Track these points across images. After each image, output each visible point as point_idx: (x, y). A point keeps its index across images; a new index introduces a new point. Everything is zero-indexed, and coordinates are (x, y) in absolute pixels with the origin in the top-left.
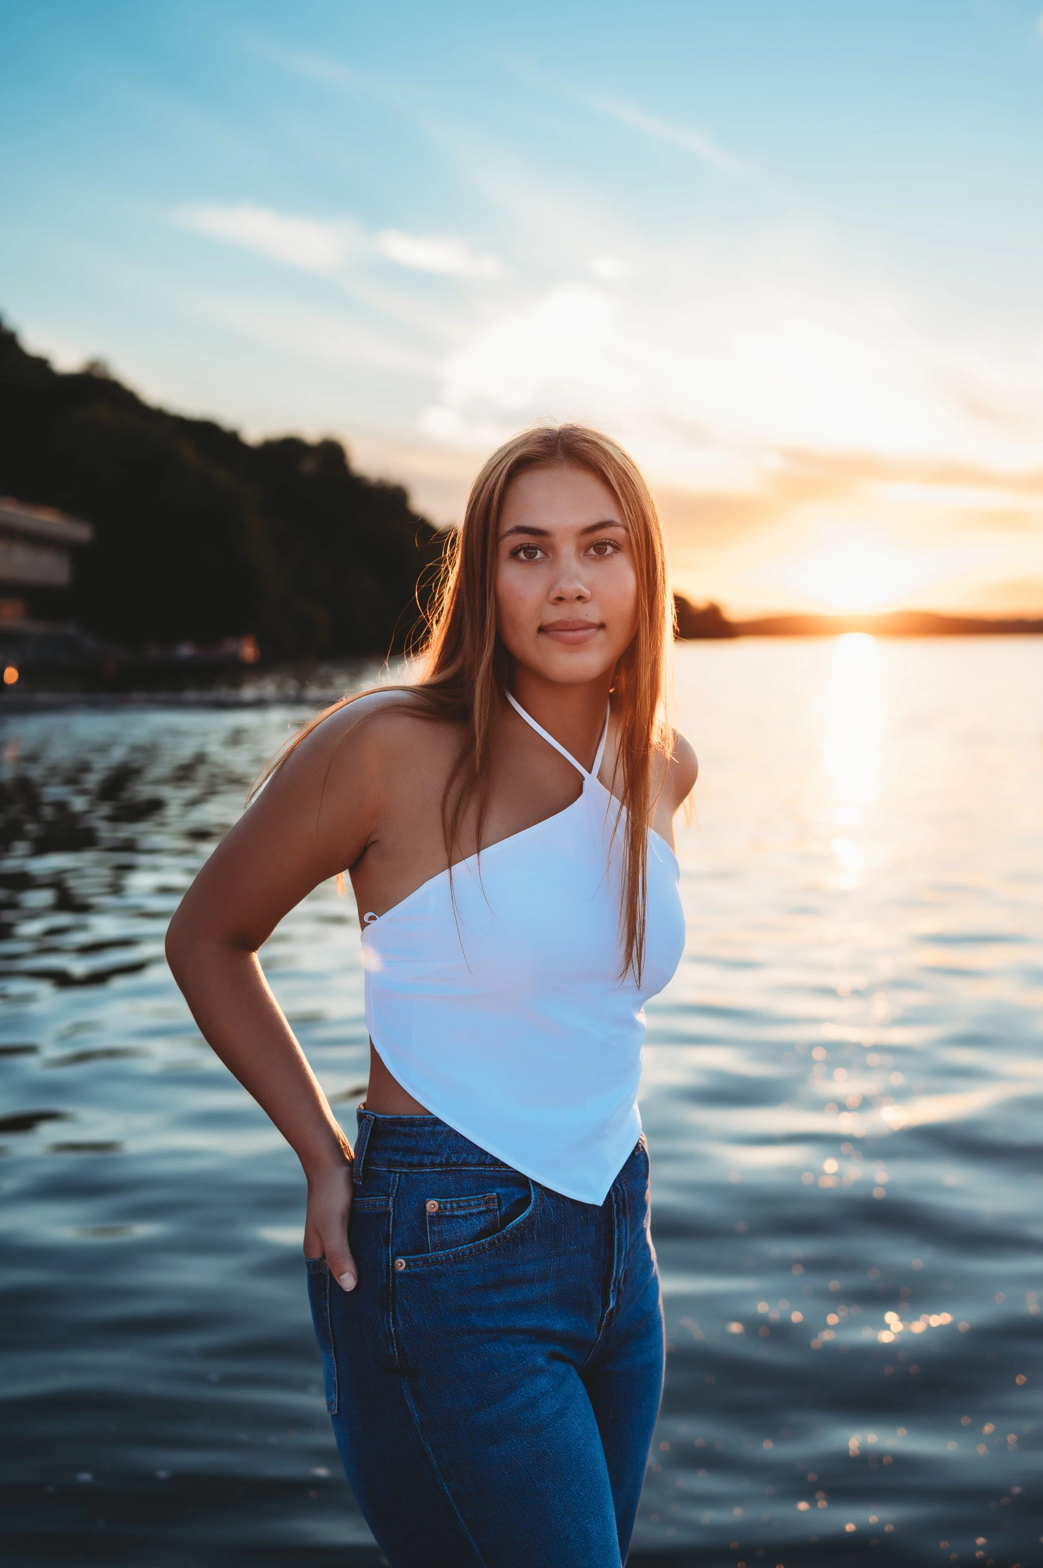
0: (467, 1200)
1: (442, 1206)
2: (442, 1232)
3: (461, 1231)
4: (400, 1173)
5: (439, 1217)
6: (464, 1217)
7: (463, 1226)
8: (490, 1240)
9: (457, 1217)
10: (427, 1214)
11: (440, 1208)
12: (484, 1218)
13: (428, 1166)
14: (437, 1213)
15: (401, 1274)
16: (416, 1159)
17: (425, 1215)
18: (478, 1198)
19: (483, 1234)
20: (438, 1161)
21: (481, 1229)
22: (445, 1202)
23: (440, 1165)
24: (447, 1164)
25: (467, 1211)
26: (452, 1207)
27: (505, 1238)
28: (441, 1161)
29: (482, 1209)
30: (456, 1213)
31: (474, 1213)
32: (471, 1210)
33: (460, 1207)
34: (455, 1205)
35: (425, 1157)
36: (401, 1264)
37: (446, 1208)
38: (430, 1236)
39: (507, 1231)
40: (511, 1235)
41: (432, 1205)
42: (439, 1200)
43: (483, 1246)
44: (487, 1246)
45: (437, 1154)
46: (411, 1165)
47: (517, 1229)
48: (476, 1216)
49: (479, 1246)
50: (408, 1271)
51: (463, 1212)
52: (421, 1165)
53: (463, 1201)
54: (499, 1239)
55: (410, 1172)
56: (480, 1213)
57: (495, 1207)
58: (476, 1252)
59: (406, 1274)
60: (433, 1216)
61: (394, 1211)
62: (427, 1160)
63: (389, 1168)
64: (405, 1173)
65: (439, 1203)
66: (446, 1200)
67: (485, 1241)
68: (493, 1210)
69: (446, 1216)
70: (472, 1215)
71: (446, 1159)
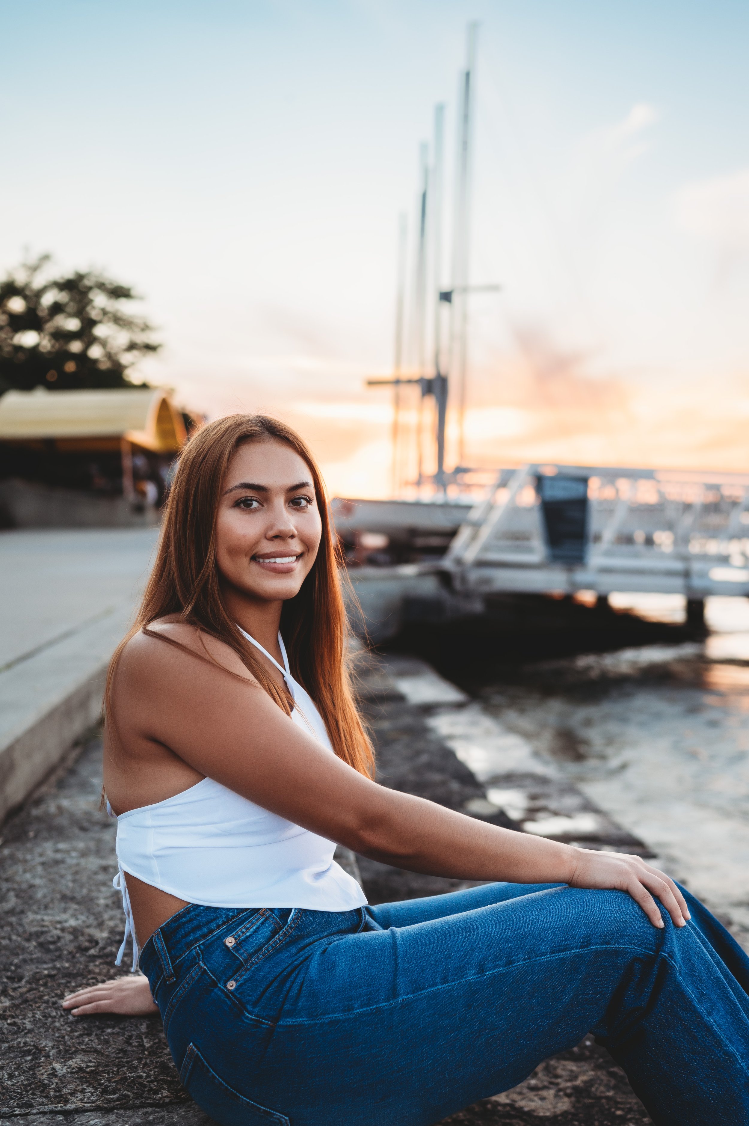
0: (249, 922)
1: (236, 936)
2: (247, 949)
3: (259, 941)
4: (198, 946)
5: (239, 944)
6: (255, 932)
7: (258, 937)
8: (282, 934)
9: (250, 935)
10: (231, 948)
11: (236, 939)
12: (267, 924)
13: (216, 929)
14: (237, 943)
15: (237, 989)
16: (205, 930)
17: (230, 951)
18: (255, 916)
19: (274, 933)
20: (221, 921)
21: (271, 932)
22: (236, 932)
23: (224, 923)
24: (228, 920)
25: (254, 928)
26: (243, 933)
27: (291, 928)
28: (223, 921)
29: (262, 920)
30: (248, 934)
31: (259, 926)
32: (256, 926)
33: (247, 929)
34: (243, 930)
35: (211, 925)
36: (232, 985)
37: (239, 936)
38: (241, 957)
39: (291, 922)
40: (294, 924)
41: (230, 942)
42: (231, 935)
43: (279, 939)
44: (281, 938)
45: (218, 918)
46: (204, 936)
47: (297, 919)
48: (262, 926)
49: (276, 941)
50: (239, 983)
51: (252, 930)
52: (211, 931)
53: (247, 924)
54: (287, 930)
55: (205, 941)
56: (263, 923)
57: (270, 913)
58: (276, 945)
59: (238, 986)
60: (235, 947)
61: (207, 967)
62: (213, 925)
63: (190, 949)
64: (201, 944)
65: (233, 936)
66: (236, 931)
67: (279, 936)
68: (270, 916)
69: (244, 941)
70: (258, 928)
71: (225, 917)
